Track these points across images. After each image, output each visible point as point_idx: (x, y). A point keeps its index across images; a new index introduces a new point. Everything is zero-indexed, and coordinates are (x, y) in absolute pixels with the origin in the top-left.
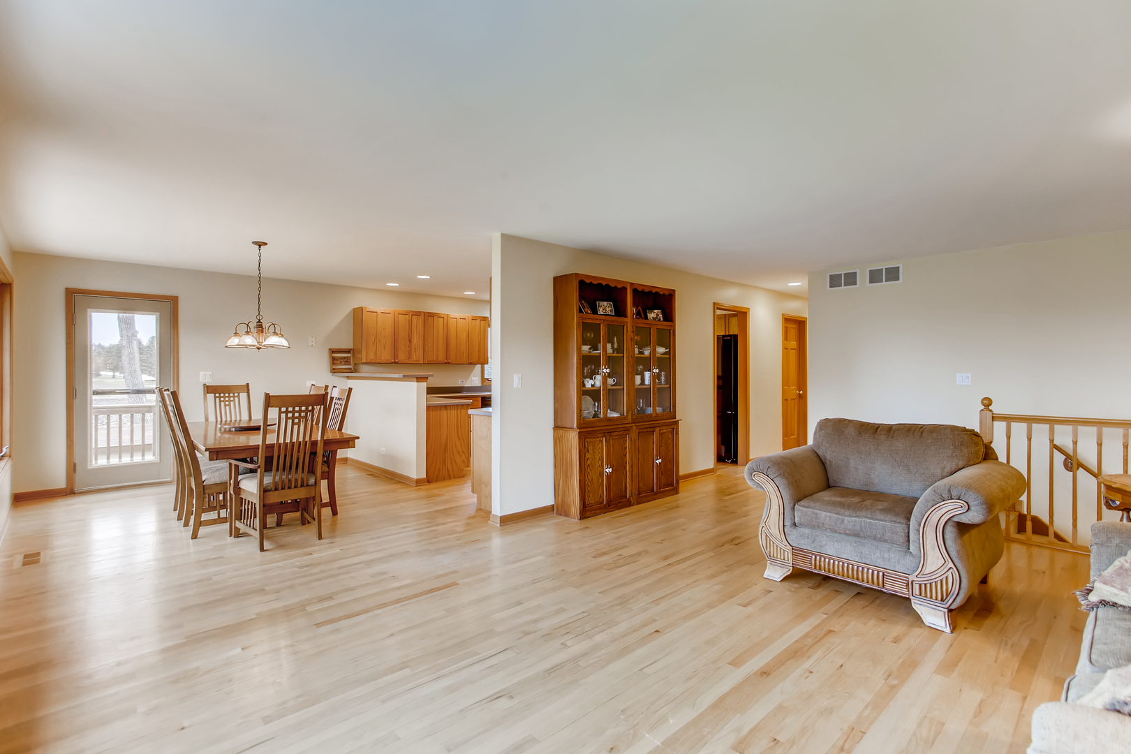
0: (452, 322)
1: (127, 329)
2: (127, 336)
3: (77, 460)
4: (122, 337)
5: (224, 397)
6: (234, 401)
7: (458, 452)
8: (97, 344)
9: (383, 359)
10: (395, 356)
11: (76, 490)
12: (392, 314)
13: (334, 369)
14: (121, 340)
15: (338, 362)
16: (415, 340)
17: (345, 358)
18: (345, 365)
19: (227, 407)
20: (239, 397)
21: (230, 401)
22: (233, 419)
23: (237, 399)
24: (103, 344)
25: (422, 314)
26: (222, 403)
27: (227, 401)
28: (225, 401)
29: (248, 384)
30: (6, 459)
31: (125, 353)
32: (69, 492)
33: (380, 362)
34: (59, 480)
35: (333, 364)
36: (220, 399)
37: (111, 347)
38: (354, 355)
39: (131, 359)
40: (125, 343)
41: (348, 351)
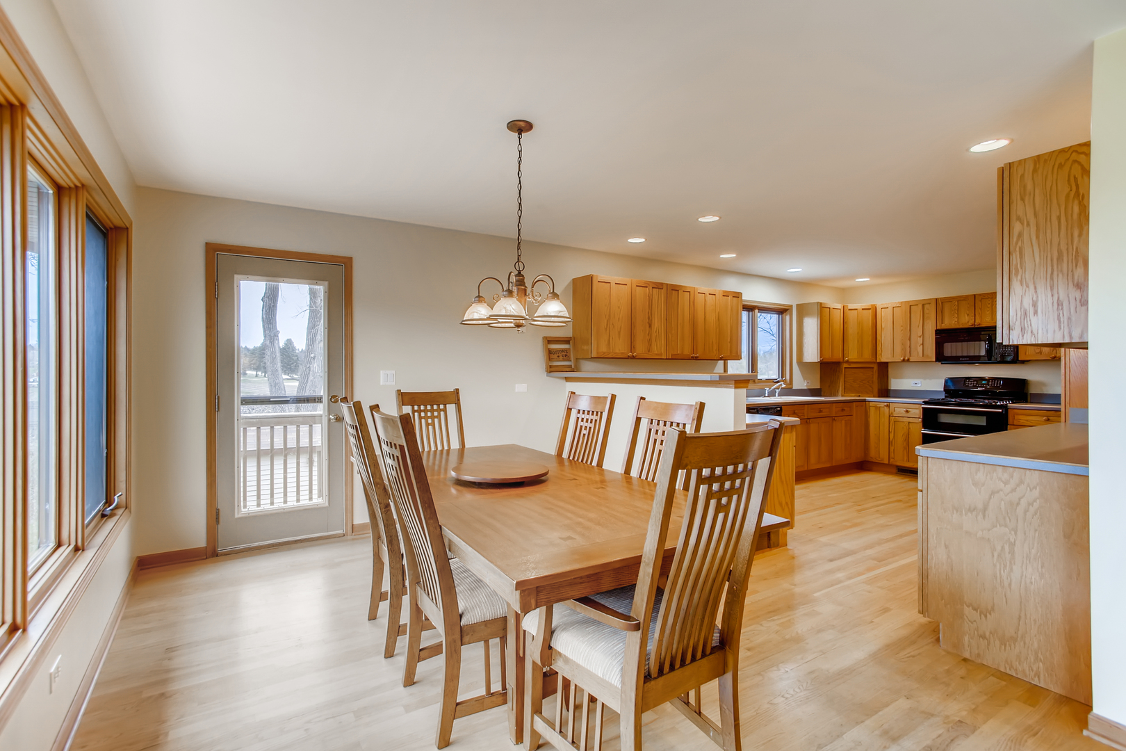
0: (700, 298)
1: (270, 329)
2: (270, 336)
3: (222, 505)
4: (265, 336)
5: (426, 411)
6: (439, 416)
7: (781, 504)
8: (243, 347)
9: (617, 351)
10: (632, 348)
11: (220, 550)
12: (629, 285)
13: (551, 367)
14: (265, 340)
15: (555, 356)
16: (656, 324)
17: (563, 350)
18: (564, 360)
19: (430, 427)
20: (445, 410)
21: (433, 417)
22: (439, 448)
23: (442, 413)
24: (248, 347)
25: (665, 287)
26: (423, 421)
27: (429, 417)
28: (426, 418)
29: (457, 390)
30: (120, 512)
31: (268, 352)
32: (211, 553)
33: (614, 356)
34: (197, 537)
35: (550, 359)
36: (420, 415)
37: (255, 349)
38: (574, 345)
39: (274, 359)
40: (268, 343)
41: (567, 341)
